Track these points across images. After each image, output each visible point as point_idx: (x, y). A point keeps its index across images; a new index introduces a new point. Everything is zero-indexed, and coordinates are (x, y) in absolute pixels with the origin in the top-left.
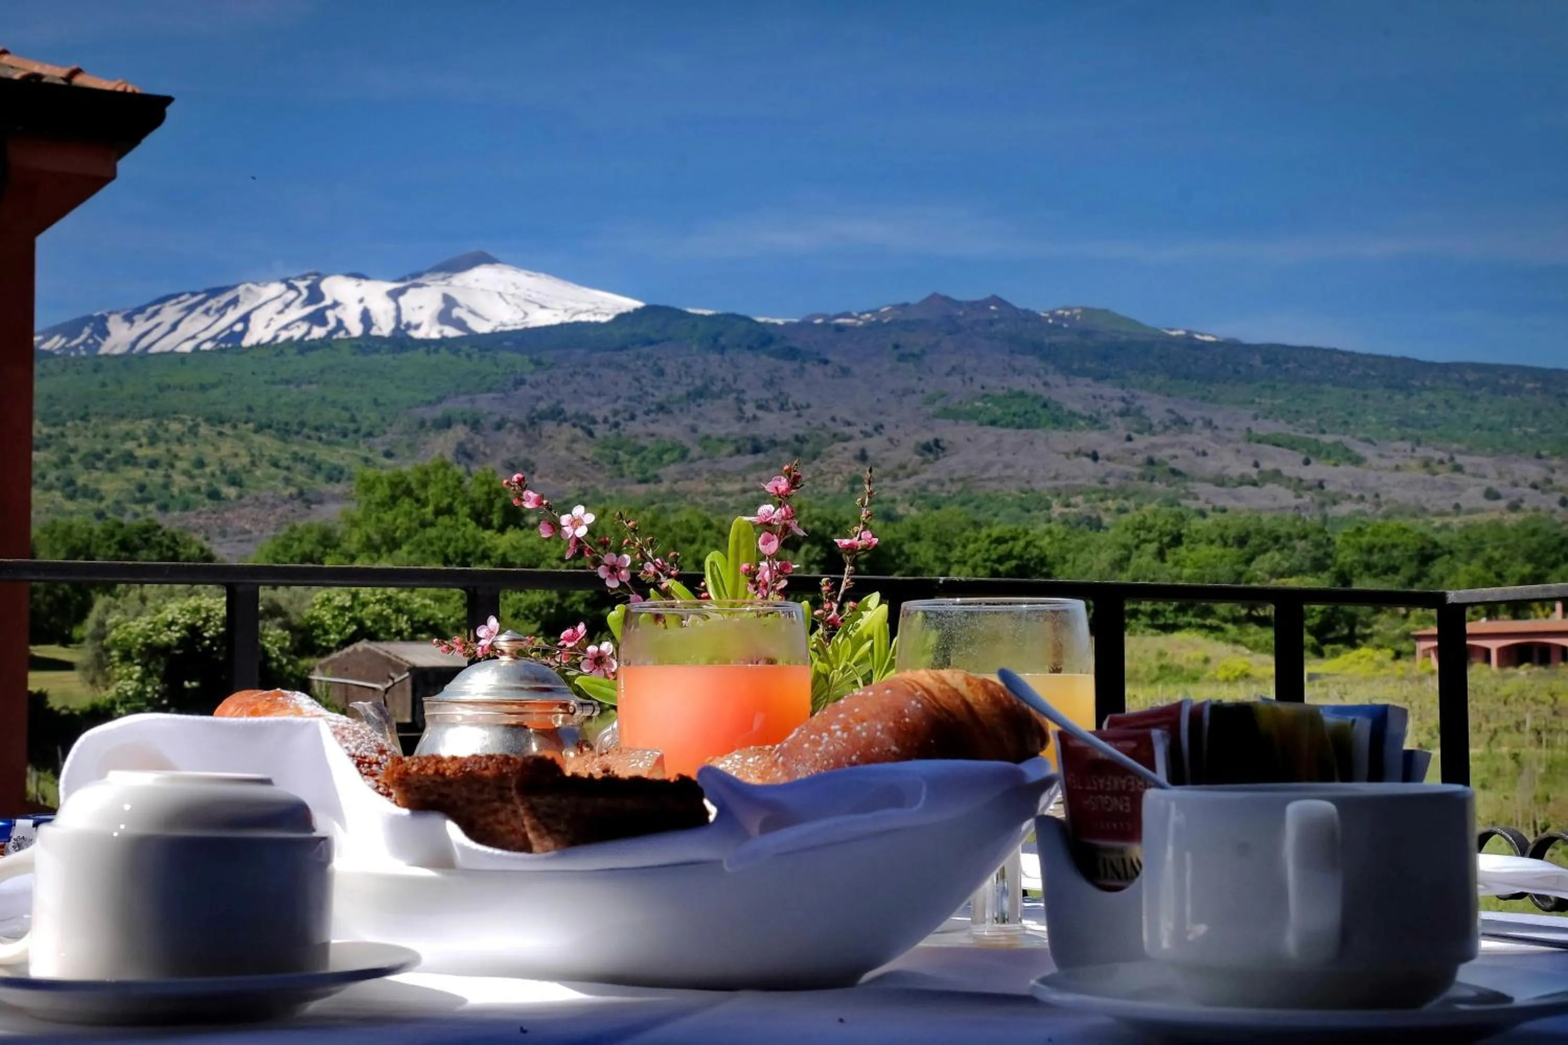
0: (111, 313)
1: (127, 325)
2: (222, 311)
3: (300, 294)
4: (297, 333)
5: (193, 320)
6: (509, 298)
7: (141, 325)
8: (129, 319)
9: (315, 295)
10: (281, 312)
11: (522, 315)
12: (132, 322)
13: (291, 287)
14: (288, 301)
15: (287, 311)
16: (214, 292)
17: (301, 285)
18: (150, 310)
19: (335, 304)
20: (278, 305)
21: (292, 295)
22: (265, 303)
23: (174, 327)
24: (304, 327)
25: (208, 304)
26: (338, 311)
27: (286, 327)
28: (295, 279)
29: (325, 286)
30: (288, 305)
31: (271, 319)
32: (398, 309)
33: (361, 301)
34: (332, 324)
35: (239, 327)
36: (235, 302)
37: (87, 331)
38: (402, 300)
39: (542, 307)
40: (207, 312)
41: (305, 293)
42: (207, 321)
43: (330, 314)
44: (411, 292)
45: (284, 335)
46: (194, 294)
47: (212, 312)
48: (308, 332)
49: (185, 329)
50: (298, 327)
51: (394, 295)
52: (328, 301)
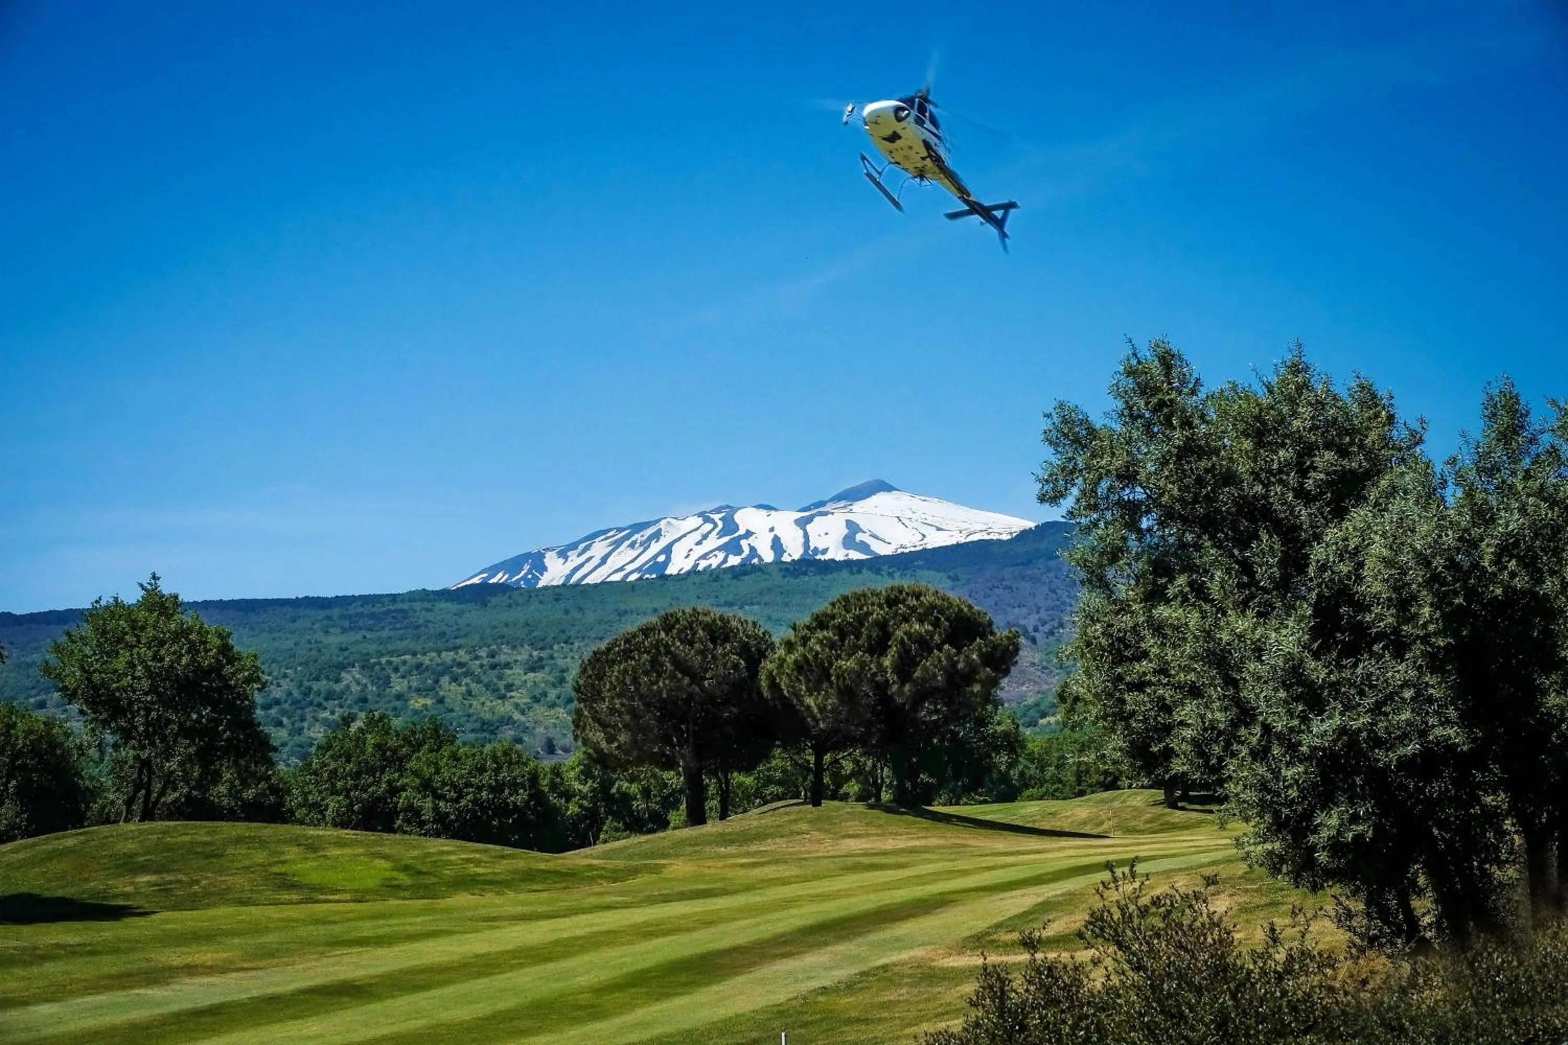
0: (547, 549)
1: (562, 560)
2: (646, 545)
3: (716, 526)
4: (714, 562)
5: (619, 554)
6: (907, 522)
7: (574, 560)
8: (563, 554)
9: (730, 526)
10: (699, 543)
11: (921, 537)
12: (566, 558)
13: (707, 520)
14: (705, 532)
15: (704, 542)
16: (639, 527)
17: (716, 517)
18: (582, 546)
19: (749, 534)
20: (697, 536)
21: (709, 526)
22: (684, 536)
23: (604, 560)
24: (721, 556)
25: (634, 538)
26: (751, 540)
27: (704, 557)
28: (710, 512)
29: (738, 517)
30: (705, 537)
31: (691, 550)
32: (806, 536)
33: (772, 530)
34: (746, 551)
35: (662, 558)
36: (657, 535)
37: (526, 567)
38: (808, 527)
39: (939, 529)
40: (632, 546)
41: (720, 524)
42: (633, 553)
43: (744, 543)
44: (817, 519)
45: (703, 565)
46: (620, 530)
47: (637, 545)
48: (725, 560)
49: (615, 561)
50: (716, 556)
51: (802, 523)
52: (742, 532)
